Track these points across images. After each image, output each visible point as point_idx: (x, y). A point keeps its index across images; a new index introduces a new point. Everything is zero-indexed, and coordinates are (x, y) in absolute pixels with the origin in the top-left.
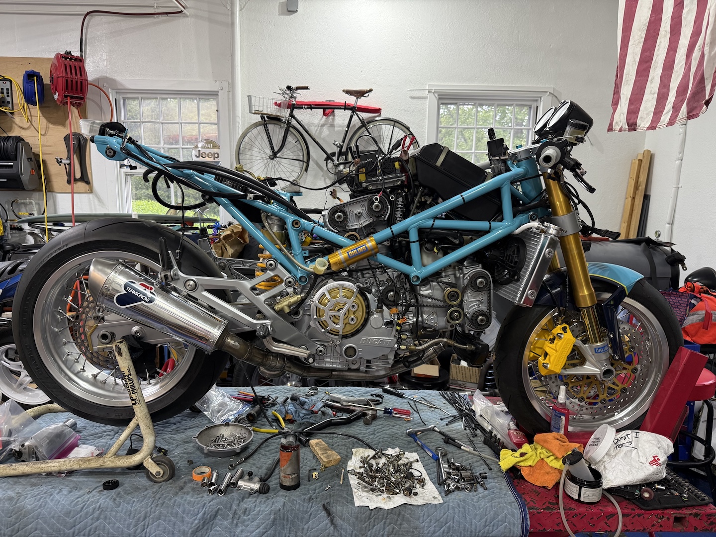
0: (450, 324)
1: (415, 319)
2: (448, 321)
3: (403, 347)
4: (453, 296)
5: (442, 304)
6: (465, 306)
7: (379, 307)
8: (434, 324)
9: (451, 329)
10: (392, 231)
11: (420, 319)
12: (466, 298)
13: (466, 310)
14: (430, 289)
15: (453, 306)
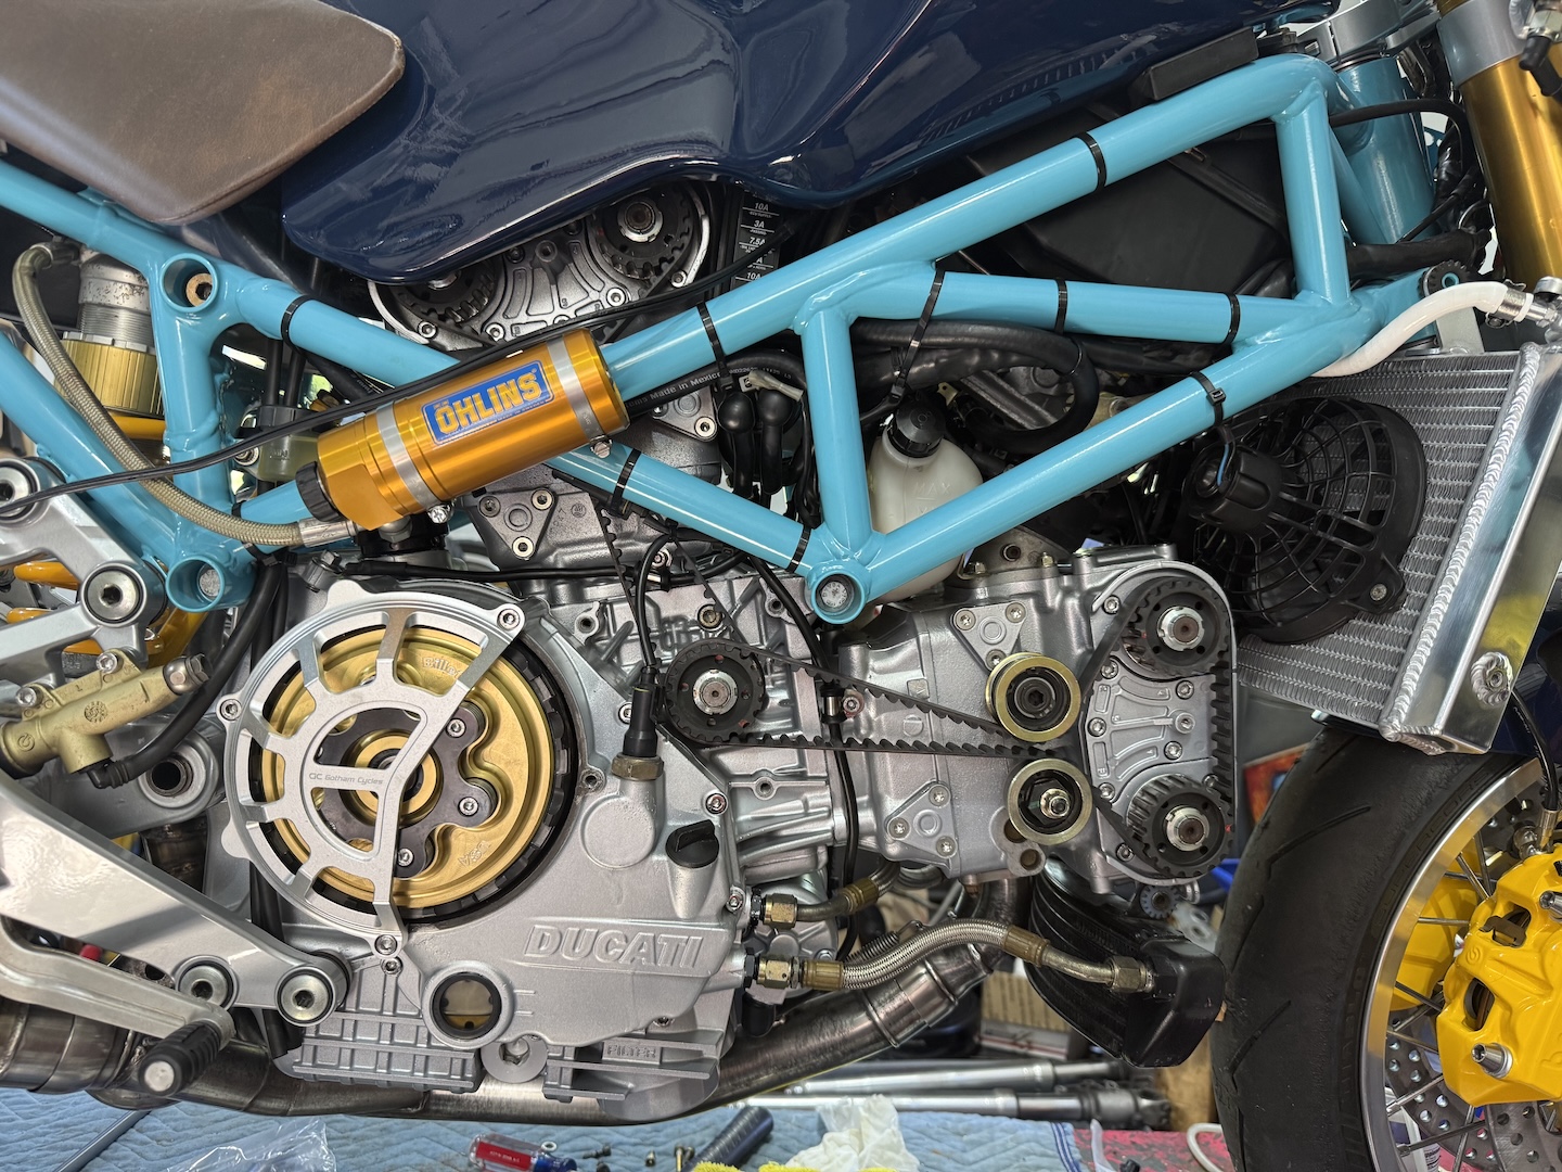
0: (1019, 849)
1: (839, 819)
2: (1010, 833)
3: (774, 970)
4: (1037, 697)
5: (977, 738)
6: (1094, 753)
7: (640, 750)
8: (940, 844)
9: (1022, 872)
10: (712, 335)
11: (866, 817)
12: (1099, 708)
13: (1101, 775)
14: (918, 660)
15: (1033, 752)
